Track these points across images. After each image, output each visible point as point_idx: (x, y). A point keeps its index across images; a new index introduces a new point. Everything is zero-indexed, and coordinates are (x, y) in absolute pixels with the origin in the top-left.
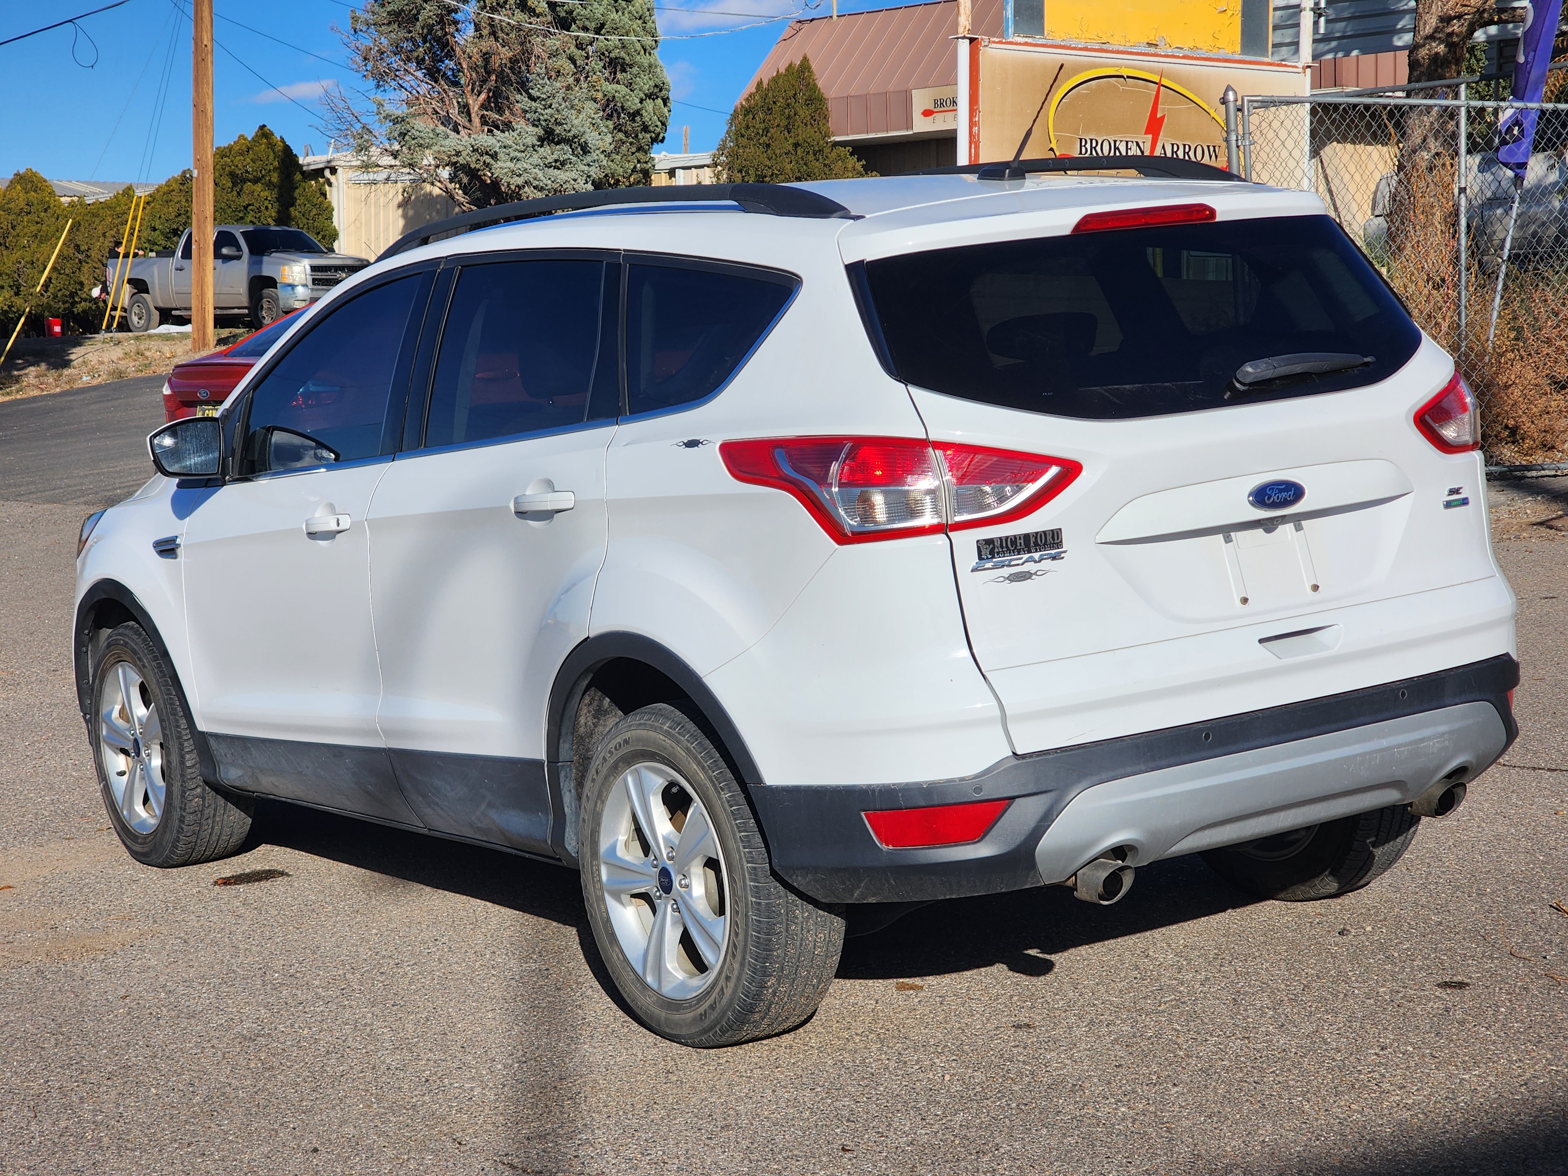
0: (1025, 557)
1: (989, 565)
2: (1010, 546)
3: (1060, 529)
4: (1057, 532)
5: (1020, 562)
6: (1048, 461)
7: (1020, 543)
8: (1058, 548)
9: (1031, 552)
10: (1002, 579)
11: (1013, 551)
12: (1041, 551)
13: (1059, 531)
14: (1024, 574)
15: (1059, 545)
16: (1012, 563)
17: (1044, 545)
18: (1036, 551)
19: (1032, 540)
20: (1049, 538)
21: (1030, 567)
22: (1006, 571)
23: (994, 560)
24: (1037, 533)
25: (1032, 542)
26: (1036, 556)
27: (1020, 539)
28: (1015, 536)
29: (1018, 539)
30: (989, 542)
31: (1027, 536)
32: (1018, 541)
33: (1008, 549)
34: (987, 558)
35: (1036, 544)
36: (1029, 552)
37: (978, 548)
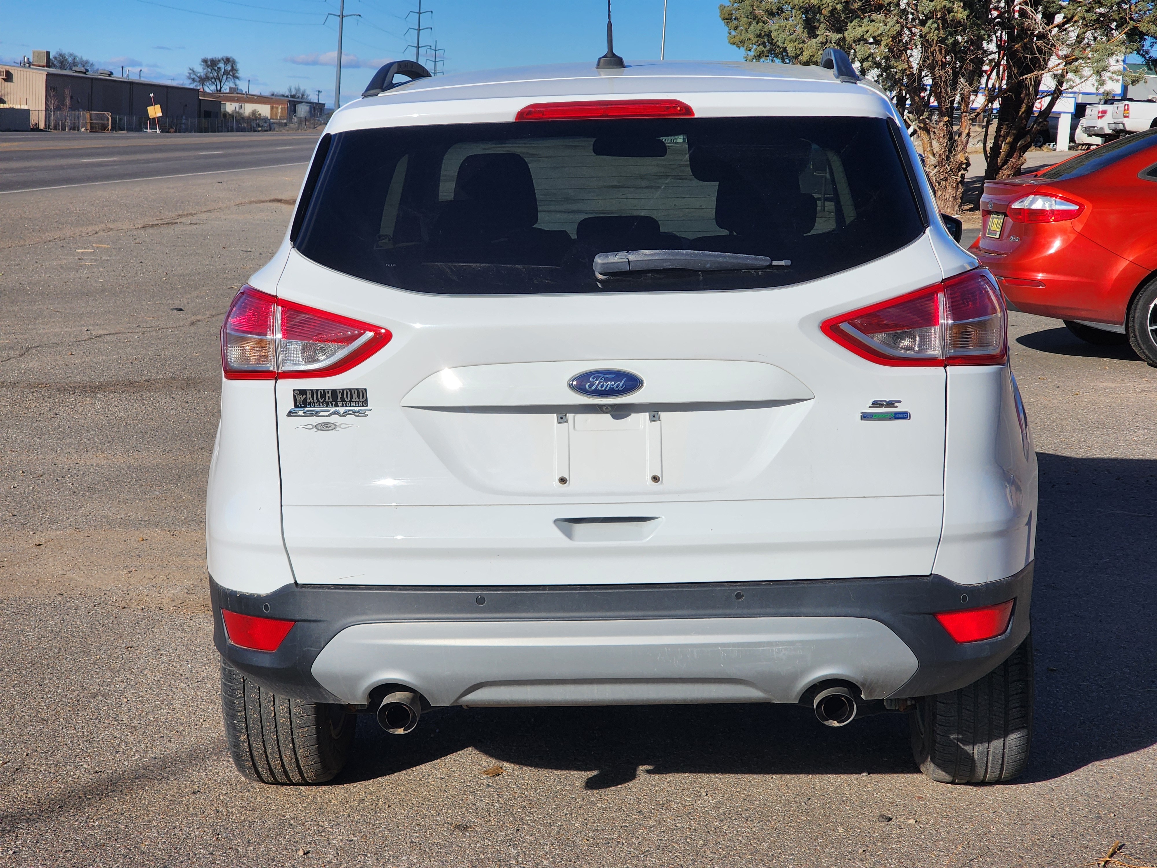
0: (332, 409)
1: (301, 413)
2: (319, 398)
3: (365, 390)
4: (362, 392)
5: (327, 413)
6: (364, 326)
7: (329, 397)
8: (363, 406)
9: (338, 407)
10: (310, 427)
11: (322, 403)
12: (346, 406)
13: (364, 391)
14: (329, 425)
15: (365, 403)
16: (321, 414)
17: (350, 401)
18: (343, 406)
19: (339, 395)
20: (355, 395)
21: (335, 419)
22: (315, 420)
23: (307, 409)
24: (343, 390)
25: (339, 398)
26: (342, 410)
27: (328, 393)
28: (324, 390)
29: (327, 393)
30: (303, 392)
31: (334, 392)
32: (327, 395)
33: (318, 401)
34: (301, 407)
35: (343, 399)
36: (337, 406)
37: (294, 396)
